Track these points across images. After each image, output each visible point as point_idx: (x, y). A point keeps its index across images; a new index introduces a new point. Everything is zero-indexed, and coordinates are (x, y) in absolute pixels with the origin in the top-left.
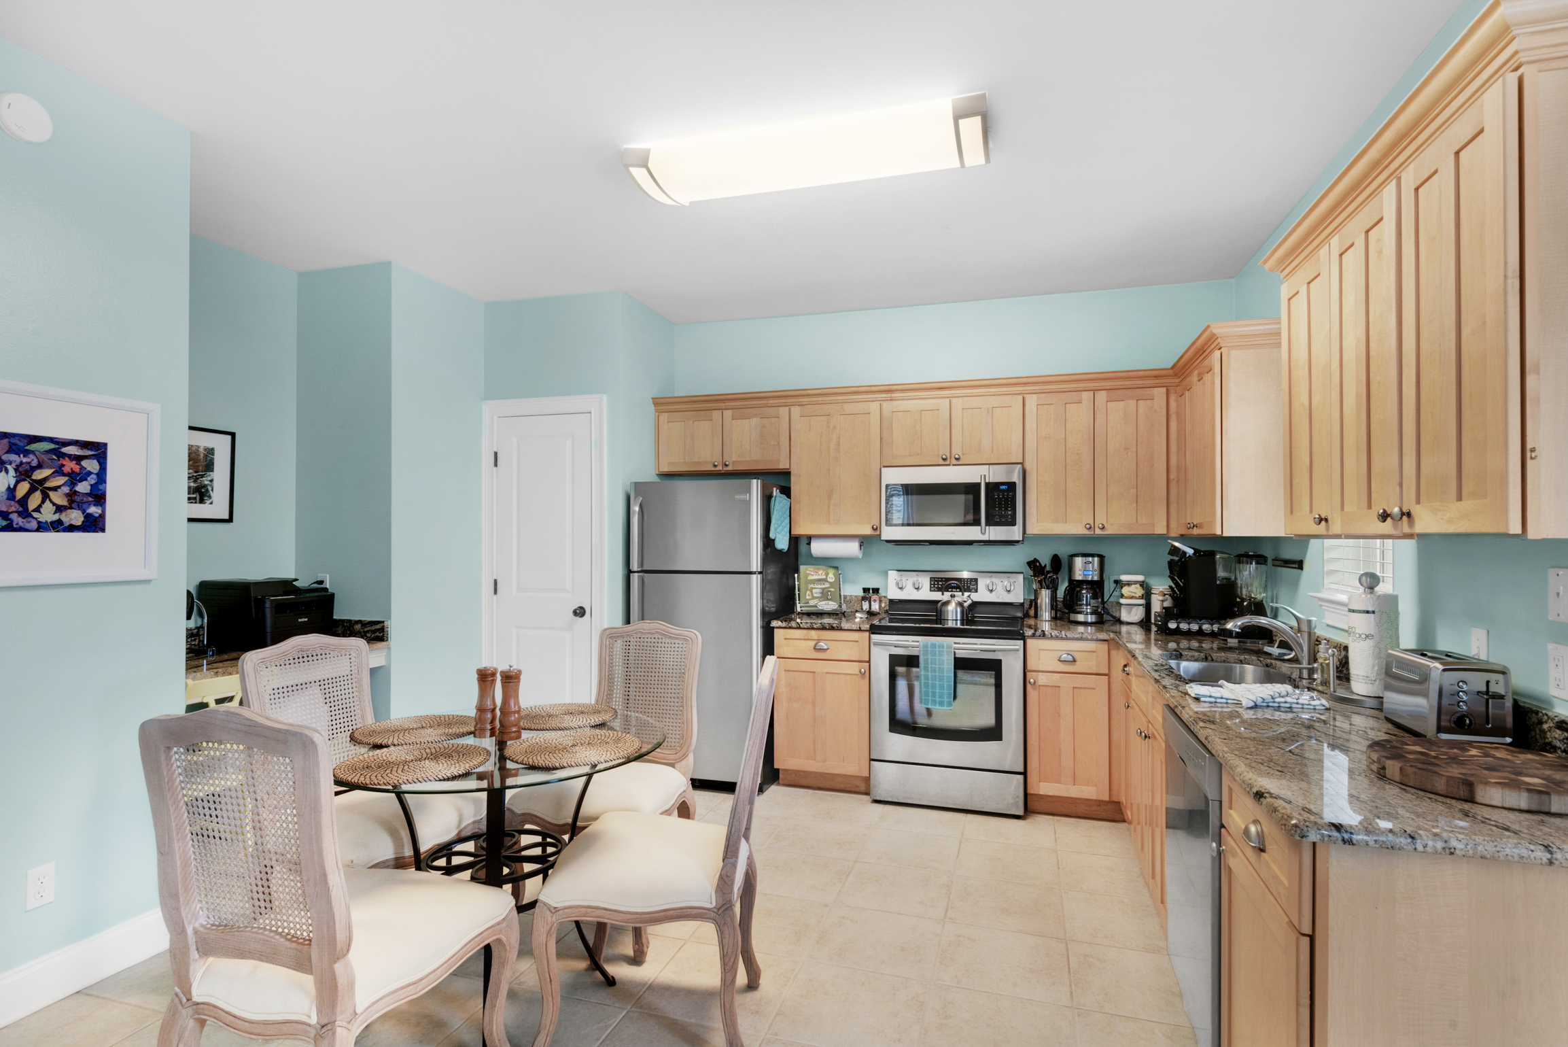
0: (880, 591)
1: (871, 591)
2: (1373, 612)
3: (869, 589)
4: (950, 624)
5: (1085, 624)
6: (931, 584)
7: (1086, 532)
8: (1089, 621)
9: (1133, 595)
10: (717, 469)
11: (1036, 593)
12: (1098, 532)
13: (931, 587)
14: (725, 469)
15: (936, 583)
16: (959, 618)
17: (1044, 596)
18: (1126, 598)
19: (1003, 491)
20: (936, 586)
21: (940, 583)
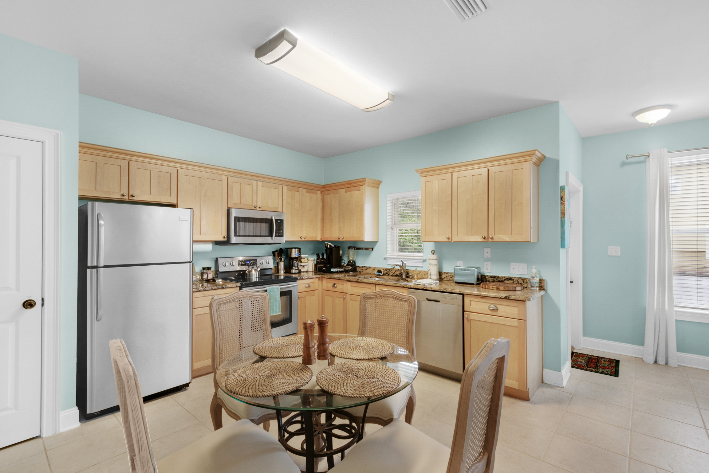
0: (211, 269)
1: (207, 269)
2: (437, 259)
3: (206, 268)
4: (254, 280)
5: (295, 273)
6: (238, 263)
7: (300, 239)
8: (296, 272)
9: (305, 262)
10: (124, 198)
11: (278, 264)
12: (303, 239)
13: (239, 264)
14: (130, 198)
15: (241, 262)
16: (257, 277)
17: (281, 265)
18: (303, 263)
19: (279, 222)
20: (241, 264)
21: (242, 262)
